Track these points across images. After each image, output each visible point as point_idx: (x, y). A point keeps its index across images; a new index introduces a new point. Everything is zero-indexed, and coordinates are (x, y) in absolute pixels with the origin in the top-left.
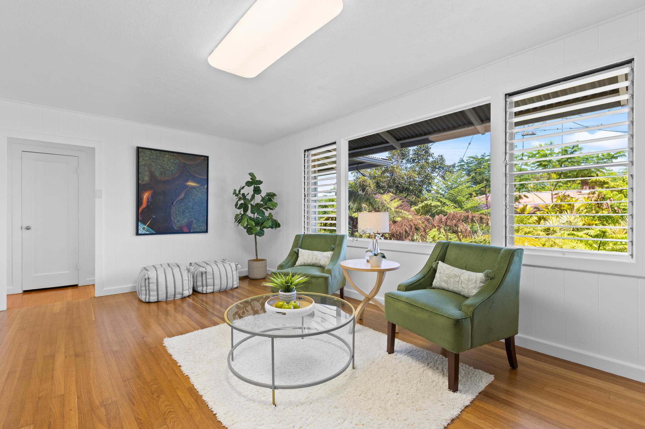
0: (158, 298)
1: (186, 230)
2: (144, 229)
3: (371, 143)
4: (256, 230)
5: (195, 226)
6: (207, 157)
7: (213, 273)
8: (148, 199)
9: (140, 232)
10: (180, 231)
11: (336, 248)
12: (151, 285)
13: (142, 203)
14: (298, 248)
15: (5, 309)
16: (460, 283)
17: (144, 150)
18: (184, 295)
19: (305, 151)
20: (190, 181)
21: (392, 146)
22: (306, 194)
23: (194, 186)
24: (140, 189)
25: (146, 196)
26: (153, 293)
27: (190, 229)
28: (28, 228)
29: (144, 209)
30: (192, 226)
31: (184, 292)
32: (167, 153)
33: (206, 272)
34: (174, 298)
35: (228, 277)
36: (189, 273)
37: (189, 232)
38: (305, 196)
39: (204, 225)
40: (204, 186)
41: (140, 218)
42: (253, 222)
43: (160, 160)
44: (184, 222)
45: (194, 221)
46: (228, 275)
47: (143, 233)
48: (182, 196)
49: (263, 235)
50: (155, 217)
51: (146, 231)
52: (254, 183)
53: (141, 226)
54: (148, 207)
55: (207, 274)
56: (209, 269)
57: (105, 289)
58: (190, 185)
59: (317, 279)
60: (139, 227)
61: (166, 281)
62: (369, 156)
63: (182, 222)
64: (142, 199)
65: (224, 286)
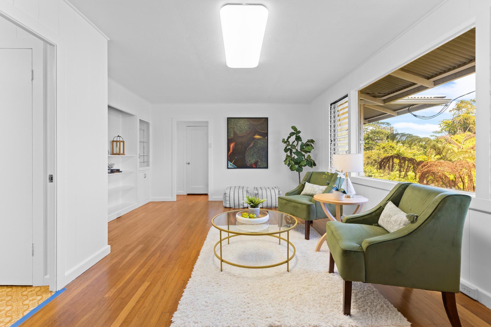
0: (230, 206)
1: (254, 166)
2: (231, 165)
3: (403, 86)
4: (295, 168)
5: (259, 164)
6: (267, 118)
7: (262, 195)
8: (233, 147)
9: (229, 167)
10: (251, 167)
11: (331, 183)
12: (226, 197)
13: (230, 150)
14: (305, 182)
15: (176, 201)
16: (390, 223)
17: (231, 119)
18: (245, 206)
19: (331, 104)
20: (256, 135)
21: (422, 86)
22: (332, 139)
23: (259, 138)
24: (229, 141)
25: (232, 145)
26: (228, 202)
27: (256, 166)
28: (189, 164)
29: (231, 154)
30: (258, 164)
31: (244, 205)
32: (243, 119)
33: (258, 194)
34: (239, 207)
35: (272, 199)
36: (248, 193)
37: (256, 168)
38: (331, 141)
39: (265, 163)
40: (265, 137)
41: (229, 159)
42: (293, 162)
43: (239, 124)
44: (253, 161)
45: (259, 161)
46: (272, 197)
47: (230, 167)
48: (252, 145)
49: (301, 172)
50: (236, 158)
51: (232, 166)
52: (296, 132)
53: (230, 163)
54: (233, 152)
55: (259, 195)
56: (260, 192)
57: (213, 197)
58: (256, 137)
59: (302, 205)
60: (228, 164)
61: (234, 196)
62: (408, 98)
63: (252, 161)
64: (230, 148)
65: (269, 205)
